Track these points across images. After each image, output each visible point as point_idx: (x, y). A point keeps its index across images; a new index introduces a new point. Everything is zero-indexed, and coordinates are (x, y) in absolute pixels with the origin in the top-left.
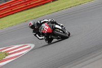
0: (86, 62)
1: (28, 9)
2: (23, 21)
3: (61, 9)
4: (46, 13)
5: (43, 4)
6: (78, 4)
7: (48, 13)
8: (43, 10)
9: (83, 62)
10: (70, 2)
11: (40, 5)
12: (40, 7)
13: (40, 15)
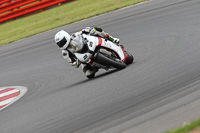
0: (129, 123)
1: (14, 19)
2: (5, 41)
3: (78, 18)
4: (50, 27)
5: (44, 9)
6: (112, 8)
7: (53, 26)
8: (43, 21)
9: (122, 122)
10: (97, 4)
11: (38, 11)
12: (38, 15)
13: (37, 30)
